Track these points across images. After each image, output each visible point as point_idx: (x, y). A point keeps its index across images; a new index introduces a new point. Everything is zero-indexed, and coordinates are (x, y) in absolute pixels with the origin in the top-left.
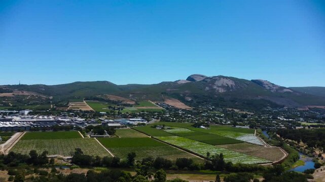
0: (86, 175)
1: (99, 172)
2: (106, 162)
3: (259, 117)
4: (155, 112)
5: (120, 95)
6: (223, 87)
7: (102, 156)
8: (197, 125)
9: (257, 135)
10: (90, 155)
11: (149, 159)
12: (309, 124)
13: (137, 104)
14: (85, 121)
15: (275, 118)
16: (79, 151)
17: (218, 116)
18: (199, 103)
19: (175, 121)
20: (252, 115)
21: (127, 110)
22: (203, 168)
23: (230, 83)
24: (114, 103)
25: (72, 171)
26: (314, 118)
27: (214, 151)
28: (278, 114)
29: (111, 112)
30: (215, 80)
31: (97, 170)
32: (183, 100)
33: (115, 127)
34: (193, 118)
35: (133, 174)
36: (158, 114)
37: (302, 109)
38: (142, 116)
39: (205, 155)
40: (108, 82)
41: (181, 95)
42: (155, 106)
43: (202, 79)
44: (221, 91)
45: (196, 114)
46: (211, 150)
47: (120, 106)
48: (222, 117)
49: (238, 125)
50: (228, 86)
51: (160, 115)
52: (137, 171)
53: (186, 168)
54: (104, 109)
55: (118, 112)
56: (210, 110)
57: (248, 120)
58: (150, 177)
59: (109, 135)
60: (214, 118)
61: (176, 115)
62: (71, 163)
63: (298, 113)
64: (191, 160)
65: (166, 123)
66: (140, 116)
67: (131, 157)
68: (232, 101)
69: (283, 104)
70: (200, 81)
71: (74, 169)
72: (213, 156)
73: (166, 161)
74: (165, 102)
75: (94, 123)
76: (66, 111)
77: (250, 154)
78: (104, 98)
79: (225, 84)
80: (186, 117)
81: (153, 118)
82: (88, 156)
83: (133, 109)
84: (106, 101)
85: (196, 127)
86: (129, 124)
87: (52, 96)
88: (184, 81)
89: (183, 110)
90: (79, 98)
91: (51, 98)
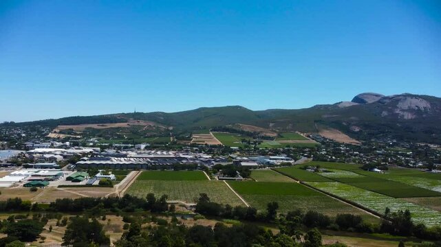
0: (213, 228)
1: (230, 226)
2: (239, 213)
4: (305, 148)
5: (257, 124)
6: (410, 110)
7: (234, 205)
8: (369, 168)
10: (219, 203)
11: (298, 213)
13: (280, 136)
14: (212, 158)
16: (204, 197)
17: (401, 155)
18: (371, 135)
19: (334, 161)
22: (376, 231)
23: (423, 105)
24: (249, 134)
25: (196, 222)
27: (396, 207)
29: (246, 147)
30: (398, 101)
31: (227, 223)
32: (347, 131)
33: (251, 167)
34: (361, 157)
35: (276, 231)
36: (309, 151)
38: (287, 152)
39: (382, 212)
40: (240, 107)
41: (344, 124)
42: (304, 139)
43: (377, 99)
44: (408, 116)
45: (366, 152)
46: (390, 205)
47: (257, 140)
48: (408, 156)
49: (435, 168)
50: (419, 110)
51: (312, 152)
52: (281, 229)
53: (351, 229)
54: (236, 143)
55: (255, 148)
56: (390, 146)
58: (299, 238)
59: (242, 178)
60: (395, 157)
61: (337, 152)
62: (195, 211)
64: (359, 219)
65: (319, 163)
66: (283, 152)
67: (273, 208)
68: (426, 132)
70: (373, 103)
71: (198, 220)
72: (394, 214)
73: (322, 216)
74: (320, 134)
75: (223, 161)
76: (188, 146)
78: (236, 128)
79: (413, 106)
80: (352, 155)
81: (303, 155)
82: (217, 204)
83: (275, 143)
84: (239, 132)
85: (367, 170)
86: (269, 164)
87: (172, 126)
88: (349, 102)
89: (347, 145)
90: (205, 128)
91: (171, 128)
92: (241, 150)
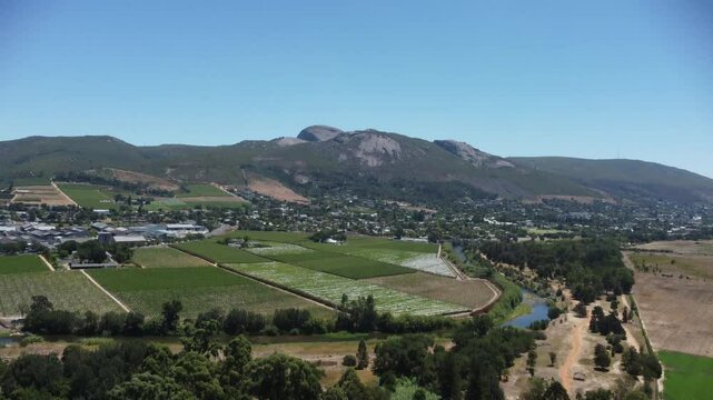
0: (60, 357)
1: (92, 349)
2: (111, 326)
3: (448, 218)
4: (225, 209)
6: (376, 154)
7: (101, 311)
8: (320, 238)
9: (442, 256)
10: (72, 310)
11: (214, 314)
12: (543, 232)
13: (184, 190)
14: (57, 230)
15: (478, 221)
16: (41, 301)
17: (364, 217)
18: (325, 188)
19: (271, 229)
20: (433, 215)
21: (159, 203)
22: (330, 329)
23: (391, 146)
24: (127, 187)
25: (23, 349)
26: (552, 219)
27: (356, 292)
28: (485, 212)
29: (123, 208)
30: (359, 139)
31: (89, 344)
32: (290, 182)
33: (133, 244)
34: (310, 222)
35: (176, 349)
36: (233, 214)
37: (529, 202)
38: (197, 217)
39: (338, 301)
40: (111, 138)
41: (287, 172)
42: (225, 195)
43: (333, 135)
44: (373, 162)
45: (316, 214)
46: (348, 290)
47: (145, 196)
48: (372, 219)
49: (404, 235)
50: (387, 153)
51: (239, 216)
52: (184, 343)
53: (296, 330)
54: (103, 202)
55: (139, 210)
56: (349, 204)
57: (425, 225)
58: (215, 354)
59: (116, 264)
60: (356, 221)
61: (275, 216)
62: (23, 330)
63: (523, 210)
64: (306, 314)
65: (248, 233)
66: (190, 217)
67: (171, 312)
68: (395, 185)
69: (495, 192)
70: (329, 141)
71: (30, 346)
72: (353, 302)
73: (252, 316)
74: (250, 187)
75: (79, 235)
76: (6, 208)
77: (428, 295)
78: (105, 176)
79: (380, 149)
80: (297, 219)
81: (222, 221)
82: (67, 313)
83: (176, 201)
84: (109, 183)
85: (318, 241)
86: (165, 238)
88: (294, 139)
89: (290, 205)
90: (41, 175)
92: (113, 214)
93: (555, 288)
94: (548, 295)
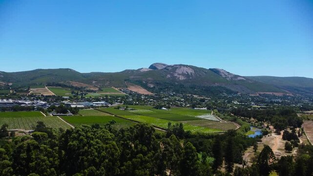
3: (216, 101)
4: (119, 97)
5: (83, 82)
6: (183, 74)
8: (161, 107)
9: (214, 114)
12: (259, 107)
13: (100, 90)
14: (48, 103)
15: (229, 102)
16: (41, 124)
17: (178, 100)
18: (161, 89)
19: (137, 104)
20: (209, 100)
21: (90, 95)
23: (190, 71)
24: (76, 88)
26: (263, 102)
28: (233, 99)
29: (74, 96)
30: (176, 68)
32: (145, 86)
33: (79, 108)
34: (155, 102)
36: (121, 99)
37: (253, 95)
38: (106, 99)
40: (70, 69)
41: (144, 82)
42: (117, 92)
43: (164, 67)
44: (182, 78)
45: (158, 99)
47: (84, 92)
48: (182, 101)
49: (196, 107)
50: (188, 74)
51: (123, 99)
54: (67, 94)
55: (82, 97)
56: (171, 96)
57: (205, 104)
60: (174, 102)
61: (139, 100)
63: (250, 98)
66: (103, 100)
68: (191, 88)
69: (237, 91)
70: (162, 69)
72: (174, 126)
74: (128, 88)
76: (26, 96)
78: (67, 84)
79: (185, 72)
80: (148, 101)
81: (116, 101)
83: (97, 94)
84: (69, 87)
85: (158, 108)
86: (92, 106)
87: (11, 82)
88: (147, 69)
89: (146, 96)
90: (41, 84)
91: (10, 84)
92: (71, 99)
93: (266, 125)
94: (262, 128)
